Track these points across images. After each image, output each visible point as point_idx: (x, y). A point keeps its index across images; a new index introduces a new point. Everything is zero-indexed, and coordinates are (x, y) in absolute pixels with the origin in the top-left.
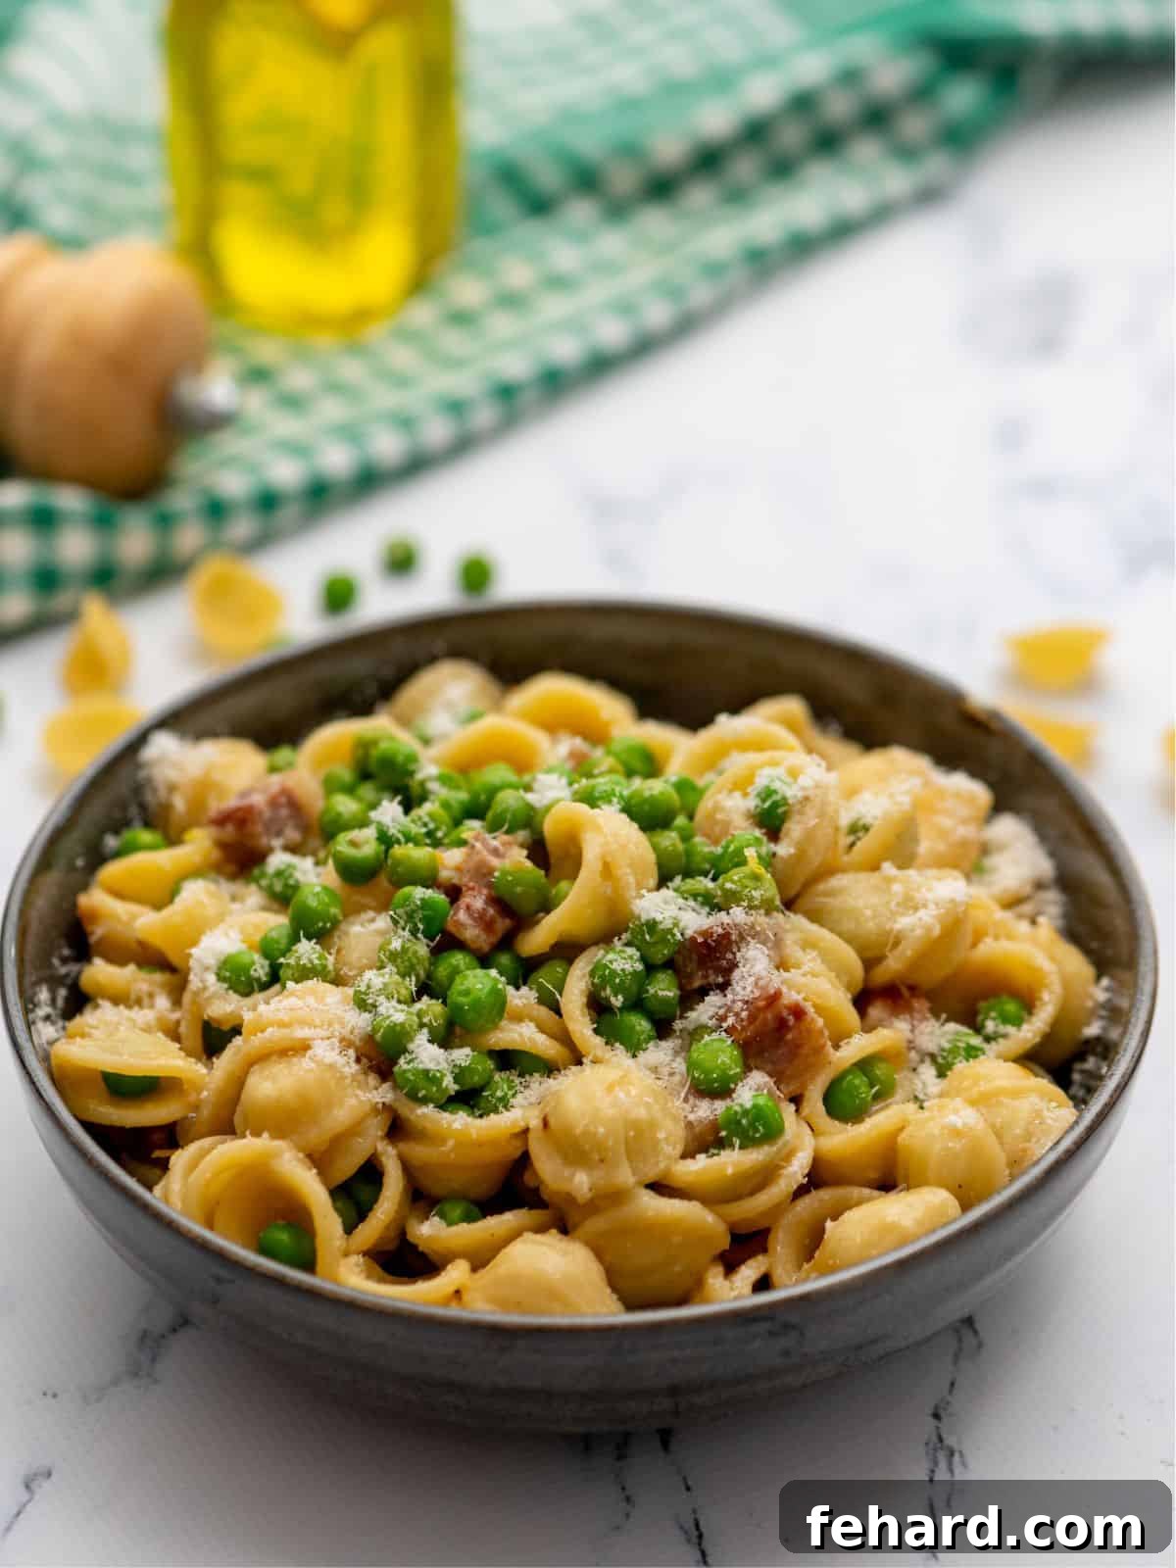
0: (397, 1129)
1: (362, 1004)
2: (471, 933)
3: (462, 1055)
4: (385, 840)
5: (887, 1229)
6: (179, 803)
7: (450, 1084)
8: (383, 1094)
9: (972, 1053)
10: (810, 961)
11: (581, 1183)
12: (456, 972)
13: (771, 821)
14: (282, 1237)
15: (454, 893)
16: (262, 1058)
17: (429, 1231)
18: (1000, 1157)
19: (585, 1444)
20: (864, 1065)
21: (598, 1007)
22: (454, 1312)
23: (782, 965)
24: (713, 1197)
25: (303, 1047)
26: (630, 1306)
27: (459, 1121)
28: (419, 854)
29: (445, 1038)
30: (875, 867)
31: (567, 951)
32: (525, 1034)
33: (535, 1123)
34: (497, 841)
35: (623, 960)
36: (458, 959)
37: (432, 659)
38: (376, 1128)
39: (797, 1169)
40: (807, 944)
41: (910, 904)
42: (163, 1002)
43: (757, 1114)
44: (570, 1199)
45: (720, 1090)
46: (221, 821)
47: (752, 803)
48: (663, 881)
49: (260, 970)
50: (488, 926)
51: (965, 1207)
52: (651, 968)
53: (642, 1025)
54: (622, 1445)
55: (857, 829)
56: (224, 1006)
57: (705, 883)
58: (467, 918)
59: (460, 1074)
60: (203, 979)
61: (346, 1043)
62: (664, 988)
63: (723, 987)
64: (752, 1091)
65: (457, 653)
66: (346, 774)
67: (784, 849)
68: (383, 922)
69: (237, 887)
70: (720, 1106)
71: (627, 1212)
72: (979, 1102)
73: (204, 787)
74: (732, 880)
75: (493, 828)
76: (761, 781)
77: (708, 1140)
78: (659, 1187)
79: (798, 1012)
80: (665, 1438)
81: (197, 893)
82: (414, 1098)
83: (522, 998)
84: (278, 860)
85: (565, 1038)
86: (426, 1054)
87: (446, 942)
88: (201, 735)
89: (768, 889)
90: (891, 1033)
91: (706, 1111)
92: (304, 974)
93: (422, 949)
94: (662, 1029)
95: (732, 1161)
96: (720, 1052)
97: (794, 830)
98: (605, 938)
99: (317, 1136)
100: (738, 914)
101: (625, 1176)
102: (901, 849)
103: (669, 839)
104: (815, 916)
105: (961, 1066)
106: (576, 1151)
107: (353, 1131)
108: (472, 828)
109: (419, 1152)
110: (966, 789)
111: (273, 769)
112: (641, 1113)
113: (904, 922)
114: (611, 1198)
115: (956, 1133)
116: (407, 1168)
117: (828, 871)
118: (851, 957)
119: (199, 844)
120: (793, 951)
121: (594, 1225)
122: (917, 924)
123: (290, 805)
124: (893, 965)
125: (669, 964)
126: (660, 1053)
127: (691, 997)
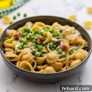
0: (35, 59)
1: (31, 49)
2: (39, 43)
3: (40, 53)
4: (30, 36)
5: (76, 63)
6: (10, 35)
7: (39, 55)
8: (34, 56)
9: (78, 49)
10: (66, 43)
11: (52, 62)
12: (38, 46)
13: (61, 32)
14: (27, 69)
15: (37, 40)
16: (24, 54)
17: (39, 67)
18: (83, 57)
19: (52, 83)
20: (71, 50)
21: (50, 48)
22: (42, 73)
23: (64, 43)
24: (62, 62)
25: (27, 53)
26: (56, 72)
27: (41, 58)
28: (33, 37)
29: (38, 51)
30: (69, 35)
31: (47, 44)
32: (45, 50)
33: (46, 57)
34: (39, 35)
35: (52, 44)
36: (38, 45)
37: (27, 22)
38: (34, 59)
39: (68, 59)
40: (65, 41)
41: (73, 37)
42: (13, 51)
43: (65, 55)
44: (51, 63)
45: (61, 53)
46: (15, 36)
47: (59, 30)
48: (53, 37)
49: (21, 47)
50: (40, 42)
51: (82, 61)
52: (54, 44)
53: (53, 49)
54: (54, 83)
55: (67, 32)
56: (19, 51)
57: (57, 37)
58: (38, 41)
59: (40, 54)
60: (16, 49)
61: (31, 53)
62: (55, 46)
63: (60, 45)
64: (64, 53)
65: (29, 21)
66: (24, 31)
67: (62, 34)
68: (31, 43)
69: (17, 41)
70: (61, 55)
71: (55, 64)
72: (81, 52)
73: (12, 34)
74: (59, 37)
75: (39, 34)
76: (60, 28)
77: (61, 57)
78: (58, 62)
79: (66, 47)
80: (58, 82)
81: (14, 42)
82: (37, 56)
83: (44, 48)
84: (20, 39)
85: (48, 51)
86: (37, 53)
87: (37, 44)
88: (10, 29)
89: (62, 37)
90: (72, 48)
91: (60, 55)
92: (26, 47)
93: (35, 44)
94: (55, 49)
95: (63, 59)
96: (60, 50)
97: (63, 32)
98: (50, 42)
99: (29, 60)
100: (60, 39)
101: (55, 61)
102: (71, 33)
103: (53, 34)
104: (65, 39)
105: (78, 50)
106: (51, 59)
107: (32, 60)
108: (37, 34)
109: (37, 61)
110: (73, 28)
111: (17, 32)
112: (56, 56)
113: (72, 39)
114: (54, 63)
115: (80, 55)
116: (37, 62)
117: (66, 35)
118: (68, 42)
119: (13, 38)
120: (64, 42)
121: (53, 65)
122: (73, 39)
123: (20, 34)
124: (72, 42)
125: (55, 44)
126: (55, 51)
127: (57, 46)
